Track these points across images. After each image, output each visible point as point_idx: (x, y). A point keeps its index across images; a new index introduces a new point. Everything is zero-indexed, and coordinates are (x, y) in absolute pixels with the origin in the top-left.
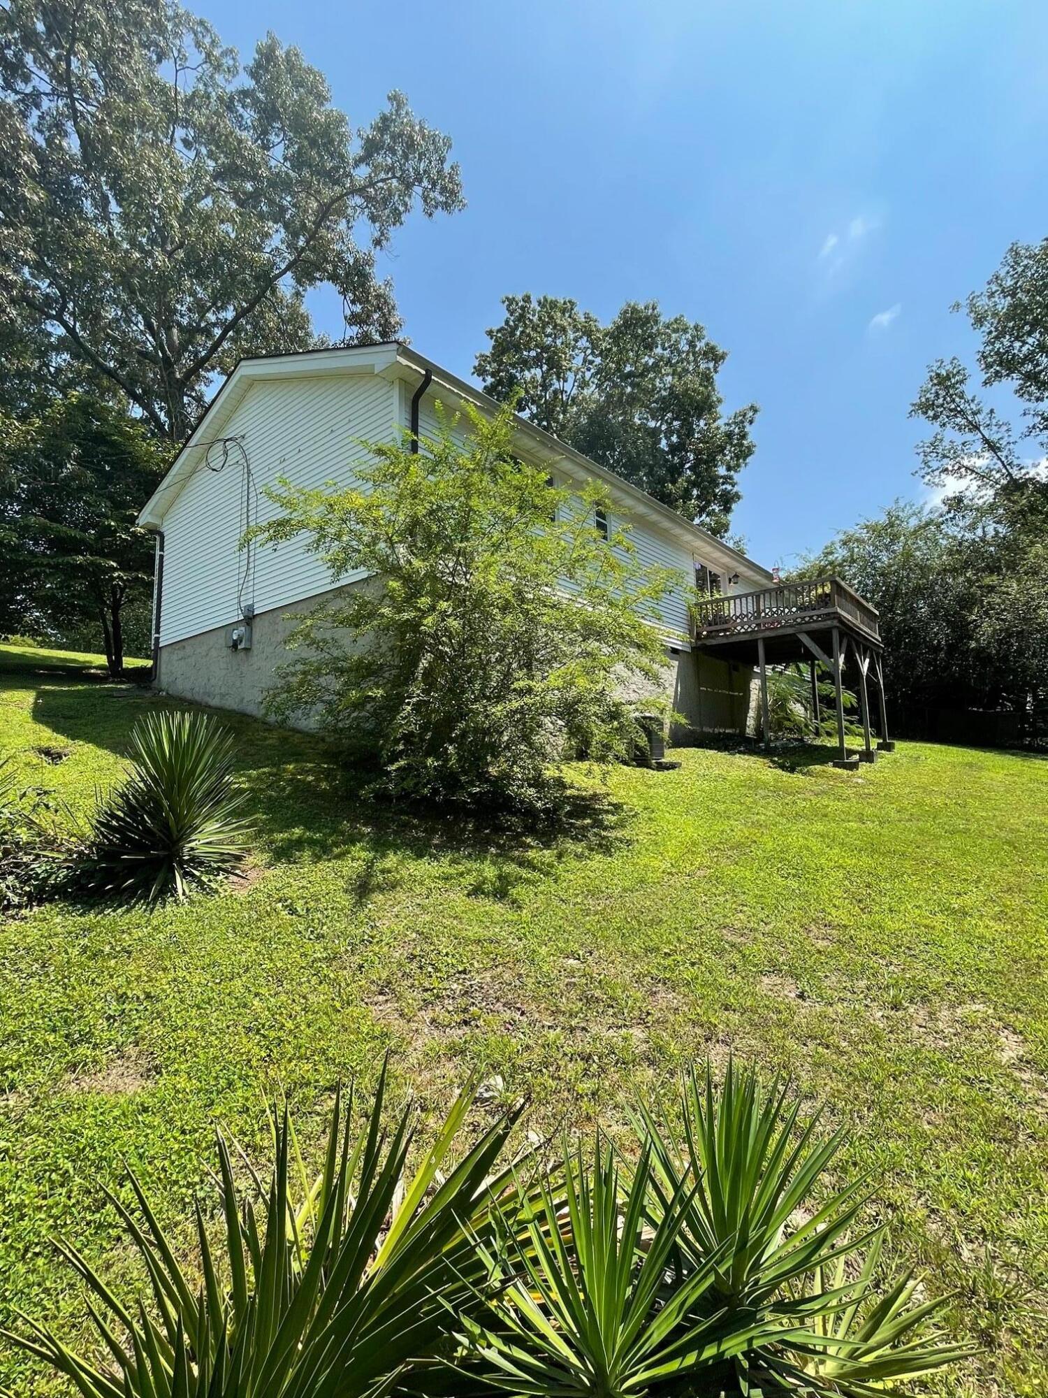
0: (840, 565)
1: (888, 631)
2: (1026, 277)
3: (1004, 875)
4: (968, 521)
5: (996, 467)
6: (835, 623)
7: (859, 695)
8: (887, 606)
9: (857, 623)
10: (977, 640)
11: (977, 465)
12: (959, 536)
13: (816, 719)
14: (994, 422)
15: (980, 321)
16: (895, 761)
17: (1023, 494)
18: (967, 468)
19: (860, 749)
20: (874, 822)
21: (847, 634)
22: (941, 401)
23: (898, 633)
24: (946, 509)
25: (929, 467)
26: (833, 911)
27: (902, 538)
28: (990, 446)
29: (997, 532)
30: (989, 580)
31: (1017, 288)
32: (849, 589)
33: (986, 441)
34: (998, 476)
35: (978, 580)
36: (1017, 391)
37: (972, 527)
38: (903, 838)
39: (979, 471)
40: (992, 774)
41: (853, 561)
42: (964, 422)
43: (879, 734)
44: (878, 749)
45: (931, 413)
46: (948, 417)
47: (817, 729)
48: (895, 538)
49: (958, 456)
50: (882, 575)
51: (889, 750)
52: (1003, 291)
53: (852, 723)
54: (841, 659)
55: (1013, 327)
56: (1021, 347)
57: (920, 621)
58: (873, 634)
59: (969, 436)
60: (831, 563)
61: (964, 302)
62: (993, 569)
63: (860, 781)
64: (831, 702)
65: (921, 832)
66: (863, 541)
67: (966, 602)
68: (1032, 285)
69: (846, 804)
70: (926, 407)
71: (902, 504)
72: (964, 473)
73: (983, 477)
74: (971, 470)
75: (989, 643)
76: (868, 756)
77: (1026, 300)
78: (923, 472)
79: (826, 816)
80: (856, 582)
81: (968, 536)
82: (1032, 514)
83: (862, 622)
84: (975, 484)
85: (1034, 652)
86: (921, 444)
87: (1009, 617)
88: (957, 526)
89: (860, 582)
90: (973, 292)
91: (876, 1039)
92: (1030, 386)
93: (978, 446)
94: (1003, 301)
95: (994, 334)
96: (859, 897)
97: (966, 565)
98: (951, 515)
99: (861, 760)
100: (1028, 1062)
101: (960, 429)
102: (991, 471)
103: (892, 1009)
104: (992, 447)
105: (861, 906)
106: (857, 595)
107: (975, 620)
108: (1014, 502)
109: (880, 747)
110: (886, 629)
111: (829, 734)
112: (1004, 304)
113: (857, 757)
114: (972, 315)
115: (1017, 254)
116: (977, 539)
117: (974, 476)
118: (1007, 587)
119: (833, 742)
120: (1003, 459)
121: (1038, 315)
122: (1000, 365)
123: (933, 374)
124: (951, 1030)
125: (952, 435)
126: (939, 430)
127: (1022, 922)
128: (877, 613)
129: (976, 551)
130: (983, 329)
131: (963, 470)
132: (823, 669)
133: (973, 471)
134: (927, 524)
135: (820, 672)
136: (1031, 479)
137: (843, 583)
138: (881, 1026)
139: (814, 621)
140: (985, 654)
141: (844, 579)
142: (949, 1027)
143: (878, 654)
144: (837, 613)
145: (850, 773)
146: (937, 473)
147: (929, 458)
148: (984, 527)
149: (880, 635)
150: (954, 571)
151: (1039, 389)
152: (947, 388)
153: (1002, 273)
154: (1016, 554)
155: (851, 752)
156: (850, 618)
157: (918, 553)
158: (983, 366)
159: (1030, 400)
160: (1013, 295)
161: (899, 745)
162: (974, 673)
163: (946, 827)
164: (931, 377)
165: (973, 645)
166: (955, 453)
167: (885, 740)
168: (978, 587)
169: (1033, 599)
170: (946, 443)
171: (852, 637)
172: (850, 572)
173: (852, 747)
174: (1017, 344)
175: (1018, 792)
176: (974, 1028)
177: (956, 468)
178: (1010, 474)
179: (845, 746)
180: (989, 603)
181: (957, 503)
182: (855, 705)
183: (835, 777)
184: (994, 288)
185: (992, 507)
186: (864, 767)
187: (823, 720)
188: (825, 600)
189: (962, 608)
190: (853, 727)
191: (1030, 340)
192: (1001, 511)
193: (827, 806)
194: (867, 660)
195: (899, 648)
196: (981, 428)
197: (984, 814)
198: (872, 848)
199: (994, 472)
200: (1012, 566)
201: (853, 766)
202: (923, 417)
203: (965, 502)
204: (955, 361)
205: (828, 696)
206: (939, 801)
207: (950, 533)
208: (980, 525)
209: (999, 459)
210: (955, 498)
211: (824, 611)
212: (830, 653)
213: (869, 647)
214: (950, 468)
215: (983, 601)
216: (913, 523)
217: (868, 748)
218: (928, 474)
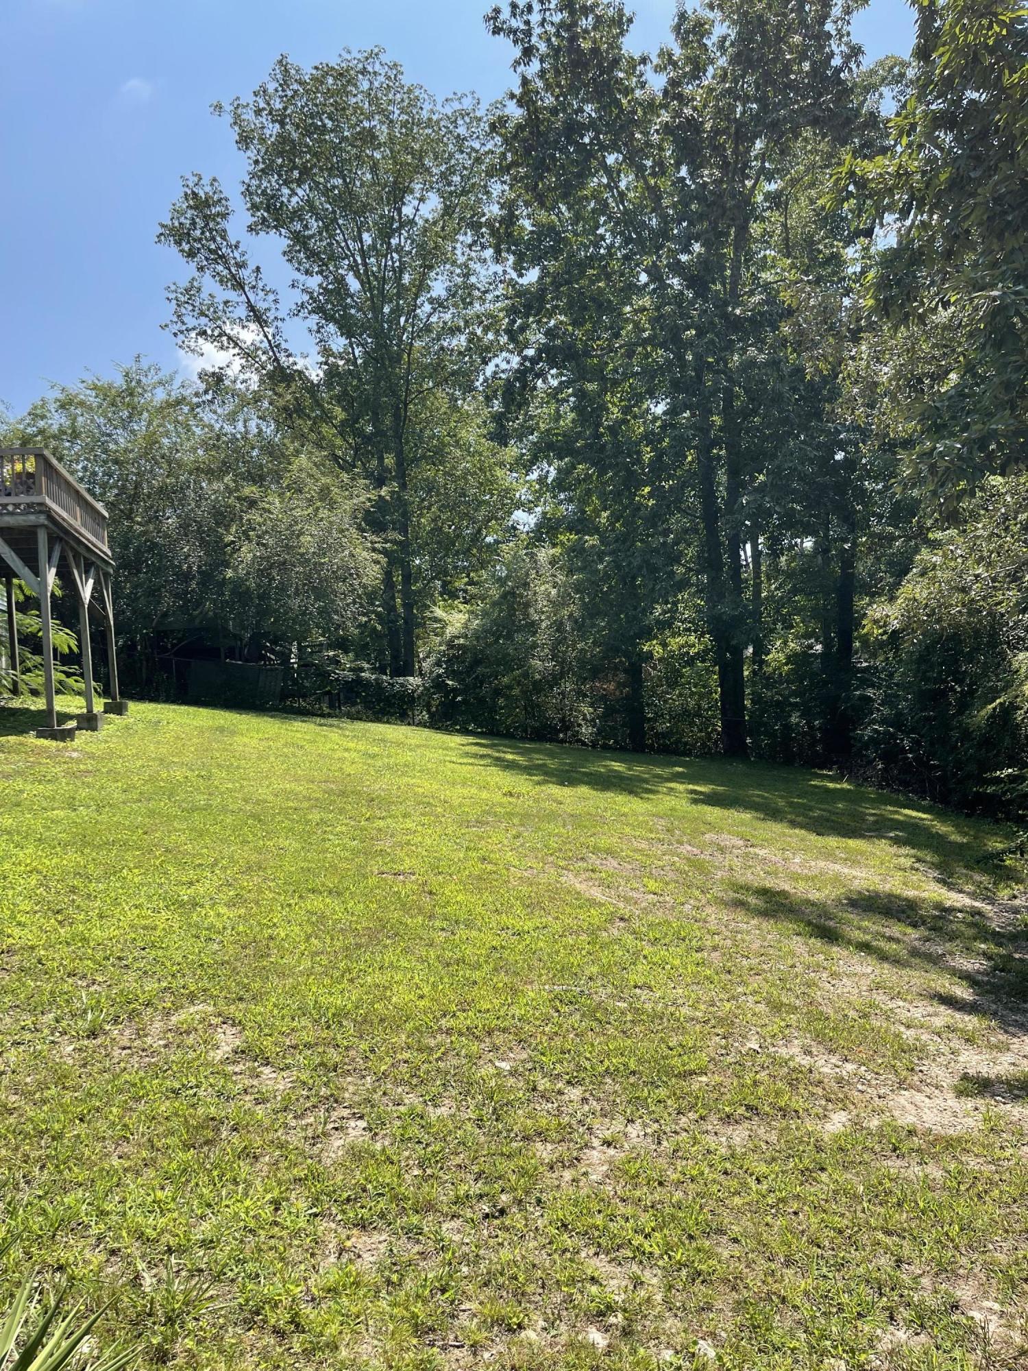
0: (54, 437)
1: (125, 545)
2: (296, 105)
4: (229, 407)
5: (262, 346)
6: (42, 519)
7: (78, 633)
8: (123, 508)
9: (77, 524)
10: (235, 569)
11: (241, 337)
12: (217, 426)
14: (260, 285)
15: (245, 140)
16: (127, 728)
17: (288, 386)
18: (230, 338)
19: (78, 712)
20: (89, 807)
21: (61, 539)
22: (198, 233)
23: (138, 550)
24: (203, 387)
25: (183, 323)
27: (145, 414)
28: (255, 315)
29: (260, 432)
30: (249, 490)
31: (285, 116)
32: (70, 478)
33: (251, 308)
34: (264, 358)
35: (237, 490)
36: (284, 253)
37: (232, 418)
39: (243, 346)
40: (245, 739)
41: (75, 435)
42: (225, 272)
43: (106, 692)
44: (105, 712)
45: (186, 247)
46: (207, 259)
48: (135, 412)
49: (219, 318)
50: (116, 462)
51: (120, 714)
52: (270, 113)
53: (68, 675)
54: (51, 576)
55: (281, 166)
56: (290, 196)
57: (166, 536)
58: (99, 544)
59: (232, 295)
61: (228, 108)
62: (257, 478)
63: (75, 755)
64: (34, 643)
66: (90, 408)
67: (223, 517)
68: (300, 119)
69: (49, 787)
70: (178, 235)
71: (144, 364)
72: (226, 344)
73: (249, 355)
74: (233, 341)
75: (248, 573)
76: (89, 721)
77: (295, 135)
78: (175, 328)
80: (79, 467)
81: (228, 428)
82: (300, 417)
83: (84, 525)
84: (238, 363)
85: (297, 589)
86: (173, 288)
87: (271, 542)
88: (215, 412)
89: (85, 469)
90: (238, 98)
91: (61, 1079)
92: (299, 251)
93: (242, 311)
94: (271, 125)
95: (261, 166)
97: (225, 468)
98: (209, 397)
99: (79, 728)
100: (243, 1052)
101: (221, 281)
102: (257, 349)
103: (88, 1037)
104: (258, 317)
106: (82, 488)
107: (233, 542)
108: (280, 396)
109: (108, 709)
110: (120, 542)
111: (35, 693)
112: (273, 130)
113: (72, 724)
114: (237, 128)
115: (286, 70)
116: (239, 436)
117: (237, 350)
118: (269, 503)
119: (39, 704)
120: (270, 337)
121: (308, 161)
122: (268, 210)
123: (189, 192)
124: (162, 1042)
125: (210, 286)
126: (197, 274)
128: (106, 515)
129: (236, 450)
130: (249, 153)
131: (225, 338)
132: (28, 592)
133: (236, 344)
134: (179, 402)
135: (21, 598)
136: (300, 372)
137: (58, 465)
138: (71, 1062)
139: (12, 514)
140: (244, 588)
141: (60, 459)
142: (160, 1039)
143: (106, 575)
144: (45, 505)
145: (62, 744)
146: (193, 334)
147: (183, 311)
148: (245, 421)
149: (110, 548)
150: (213, 474)
151: (308, 258)
152: (206, 218)
153: (271, 87)
154: (280, 463)
155: (65, 717)
156: (65, 516)
157: (165, 441)
158: (249, 205)
159: (298, 269)
160: (282, 124)
161: (136, 708)
162: (231, 612)
164: (186, 194)
165: (230, 573)
166: (215, 312)
167: (114, 698)
168: (238, 498)
169: (296, 523)
170: (204, 295)
171: (68, 544)
172: (72, 449)
173: (67, 710)
174: (286, 191)
175: (272, 759)
176: (188, 1033)
177: (216, 333)
178: (276, 360)
179: (57, 708)
180: (249, 520)
181: (216, 380)
182: (76, 650)
183: (36, 751)
184: (262, 105)
185: (257, 398)
186: (82, 737)
187: (24, 672)
188: (26, 482)
189: (218, 524)
190: (71, 681)
191: (300, 192)
192: (266, 404)
194: (91, 582)
195: (139, 571)
196: (247, 289)
198: (83, 841)
199: (260, 352)
200: (278, 478)
201: (67, 735)
202: (174, 249)
203: (227, 382)
204: (216, 184)
205: (34, 635)
206: (179, 774)
207: (205, 419)
208: (241, 417)
209: (266, 336)
210: (214, 374)
211: (24, 499)
212: (36, 571)
213: (93, 563)
214: (209, 332)
215: (241, 518)
216: (160, 395)
217: (90, 710)
218: (182, 332)
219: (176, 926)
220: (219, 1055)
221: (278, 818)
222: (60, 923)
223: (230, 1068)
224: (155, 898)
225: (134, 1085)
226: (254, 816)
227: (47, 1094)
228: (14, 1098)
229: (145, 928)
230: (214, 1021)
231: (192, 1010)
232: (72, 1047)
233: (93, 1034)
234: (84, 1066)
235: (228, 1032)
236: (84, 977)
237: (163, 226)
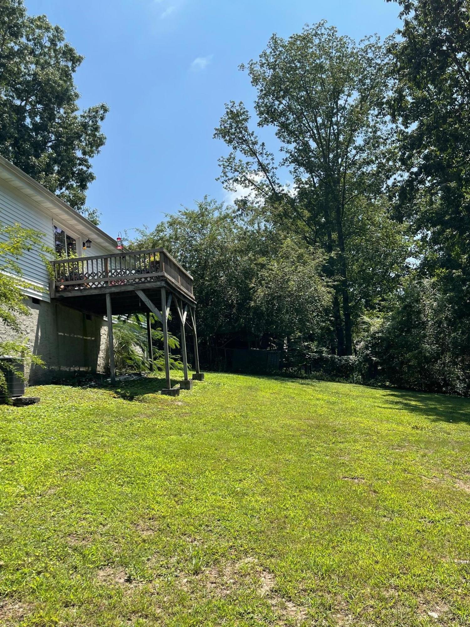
0: (168, 241)
1: (201, 292)
2: (281, 59)
3: (267, 463)
4: (249, 218)
5: (266, 183)
6: (163, 284)
7: (180, 338)
8: (200, 273)
9: (179, 284)
10: (255, 302)
11: (255, 180)
12: (244, 228)
13: (151, 358)
14: (265, 151)
15: (255, 81)
16: (204, 388)
17: (280, 203)
18: (249, 181)
19: (181, 379)
20: (188, 434)
21: (171, 293)
22: (233, 130)
23: (207, 293)
24: (236, 208)
25: (227, 176)
26: (156, 507)
27: (209, 225)
28: (262, 168)
29: (266, 228)
30: (262, 260)
31: (276, 65)
32: (174, 260)
33: (260, 164)
34: (267, 189)
35: (255, 260)
36: (276, 134)
37: (252, 223)
38: (207, 443)
39: (256, 184)
40: (263, 393)
41: (177, 239)
42: (247, 148)
43: (193, 368)
44: (193, 379)
45: (227, 138)
46: (238, 143)
47: (151, 365)
48: (204, 224)
49: (244, 172)
50: (196, 250)
51: (200, 380)
52: (268, 65)
53: (176, 360)
54: (168, 311)
55: (274, 90)
56: (279, 105)
57: (221, 286)
58: (189, 294)
59: (251, 159)
60: (161, 239)
61: (247, 66)
62: (264, 253)
63: (180, 404)
64: (160, 344)
65: (219, 438)
66: (184, 225)
67: (248, 274)
68: (284, 65)
69: (169, 422)
70: (223, 133)
71: (209, 200)
72: (248, 184)
73: (259, 188)
74: (251, 182)
75: (262, 303)
76: (186, 385)
77: (281, 74)
78: (222, 179)
79: (154, 432)
80: (179, 254)
81: (250, 228)
82: (286, 218)
83: (182, 284)
84: (254, 192)
85: (287, 310)
86: (221, 159)
87: (273, 286)
88: (243, 220)
89: (181, 255)
90: (252, 60)
91: (182, 601)
92: (284, 132)
93: (255, 166)
94: (268, 71)
95: (264, 92)
96: (175, 493)
97: (249, 248)
98: (240, 212)
99: (181, 388)
100: (276, 591)
101: (245, 153)
102: (263, 185)
103: (194, 574)
104: (264, 168)
105: (176, 499)
106: (179, 265)
107: (254, 287)
108: (276, 208)
109: (195, 377)
110: (199, 291)
111: (160, 369)
112: (269, 73)
113: (178, 386)
114: (251, 75)
115: (276, 42)
116: (255, 231)
117: (253, 187)
118: (272, 265)
119: (161, 375)
120: (270, 178)
121: (288, 86)
122: (267, 114)
123: (229, 111)
124: (231, 581)
125: (240, 157)
126: (233, 151)
127: (277, 494)
128: (192, 278)
129: (254, 239)
130: (258, 87)
131: (247, 182)
132: (156, 319)
133: (253, 184)
134: (225, 217)
135: (153, 322)
136: (286, 194)
137: (168, 254)
138: (186, 589)
139: (149, 282)
140: (260, 311)
141: (170, 251)
142: (231, 578)
143: (193, 308)
144: (164, 276)
145: (173, 398)
146: (231, 181)
147: (227, 170)
148: (258, 223)
149: (194, 295)
150: (242, 252)
151: (289, 135)
152: (237, 122)
153: (268, 52)
154: (277, 244)
155: (175, 382)
156: (173, 280)
157: (219, 237)
158: (258, 112)
159: (284, 141)
160: (274, 69)
161: (208, 376)
162: (253, 324)
163: (235, 433)
164: (227, 112)
165: (252, 304)
166: (242, 169)
167: (197, 372)
168: (256, 264)
169: (286, 275)
170: (237, 161)
171: (174, 294)
172: (175, 246)
173: (175, 379)
174: (277, 103)
175: (278, 405)
176: (245, 576)
177: (243, 179)
178: (273, 189)
179: (171, 377)
180: (261, 275)
181: (243, 204)
182: (179, 347)
183: (162, 402)
184: (264, 61)
185: (264, 211)
186: (183, 392)
187: (155, 359)
188: (156, 265)
189: (246, 278)
190: (176, 363)
191: (284, 102)
192: (269, 214)
193: (156, 425)
194: (186, 313)
195: (208, 305)
196: (258, 155)
197: (257, 421)
198: (186, 454)
199: (265, 186)
200: (275, 251)
201: (175, 393)
202: (222, 140)
203: (249, 204)
204: (242, 105)
205: (159, 340)
206: (231, 414)
207: (239, 224)
208: (256, 222)
209: (268, 178)
210: (242, 200)
211: (155, 274)
212: (160, 309)
213: (187, 303)
214: (239, 179)
215: (258, 274)
216: (216, 214)
217: (186, 379)
218: (226, 181)
219: (235, 507)
220: (262, 592)
221: (284, 442)
222: (177, 502)
223: (269, 601)
224: (223, 489)
225: (219, 608)
226: (272, 440)
227: (175, 609)
228: (159, 611)
229: (219, 507)
230: (259, 569)
231: (247, 560)
232: (186, 580)
233: (196, 573)
234: (192, 593)
235: (267, 576)
236: (190, 536)
237: (216, 130)
